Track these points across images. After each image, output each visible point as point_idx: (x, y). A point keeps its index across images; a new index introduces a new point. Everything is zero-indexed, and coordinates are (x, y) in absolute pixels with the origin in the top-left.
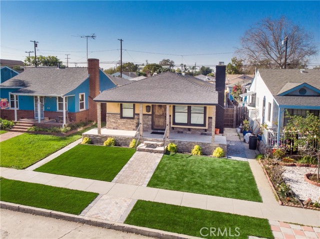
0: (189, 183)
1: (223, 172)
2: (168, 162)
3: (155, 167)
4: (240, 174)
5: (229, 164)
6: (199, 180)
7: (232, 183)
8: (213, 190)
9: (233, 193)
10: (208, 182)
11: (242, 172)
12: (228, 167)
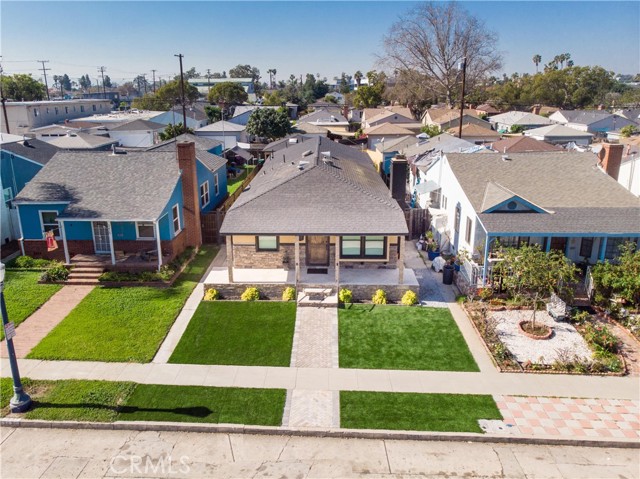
0: (388, 354)
1: (424, 331)
2: (348, 321)
3: (335, 333)
4: (444, 331)
5: (426, 315)
6: (399, 349)
7: (439, 347)
8: (421, 362)
9: (445, 364)
10: (412, 350)
11: (446, 327)
12: (427, 320)
